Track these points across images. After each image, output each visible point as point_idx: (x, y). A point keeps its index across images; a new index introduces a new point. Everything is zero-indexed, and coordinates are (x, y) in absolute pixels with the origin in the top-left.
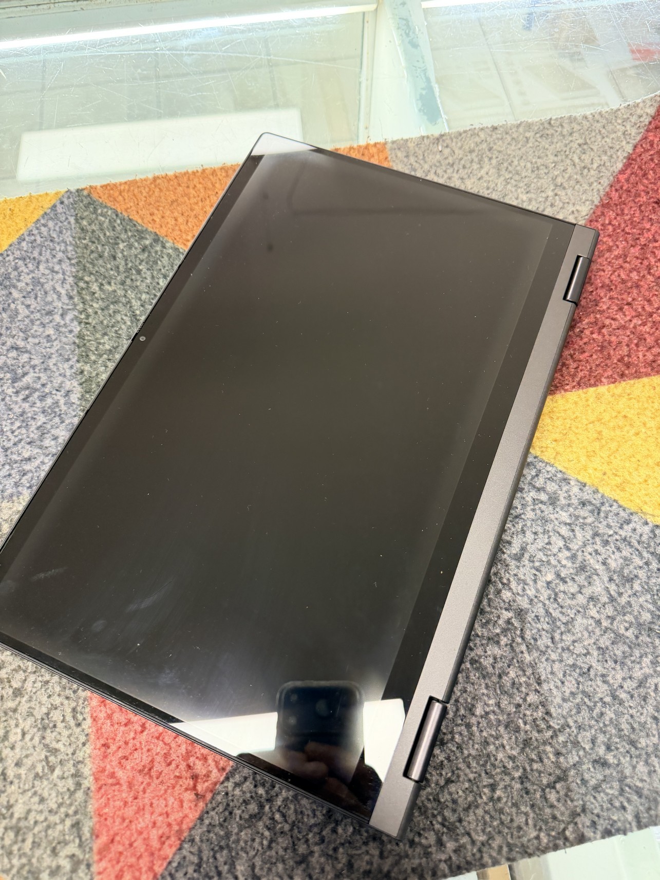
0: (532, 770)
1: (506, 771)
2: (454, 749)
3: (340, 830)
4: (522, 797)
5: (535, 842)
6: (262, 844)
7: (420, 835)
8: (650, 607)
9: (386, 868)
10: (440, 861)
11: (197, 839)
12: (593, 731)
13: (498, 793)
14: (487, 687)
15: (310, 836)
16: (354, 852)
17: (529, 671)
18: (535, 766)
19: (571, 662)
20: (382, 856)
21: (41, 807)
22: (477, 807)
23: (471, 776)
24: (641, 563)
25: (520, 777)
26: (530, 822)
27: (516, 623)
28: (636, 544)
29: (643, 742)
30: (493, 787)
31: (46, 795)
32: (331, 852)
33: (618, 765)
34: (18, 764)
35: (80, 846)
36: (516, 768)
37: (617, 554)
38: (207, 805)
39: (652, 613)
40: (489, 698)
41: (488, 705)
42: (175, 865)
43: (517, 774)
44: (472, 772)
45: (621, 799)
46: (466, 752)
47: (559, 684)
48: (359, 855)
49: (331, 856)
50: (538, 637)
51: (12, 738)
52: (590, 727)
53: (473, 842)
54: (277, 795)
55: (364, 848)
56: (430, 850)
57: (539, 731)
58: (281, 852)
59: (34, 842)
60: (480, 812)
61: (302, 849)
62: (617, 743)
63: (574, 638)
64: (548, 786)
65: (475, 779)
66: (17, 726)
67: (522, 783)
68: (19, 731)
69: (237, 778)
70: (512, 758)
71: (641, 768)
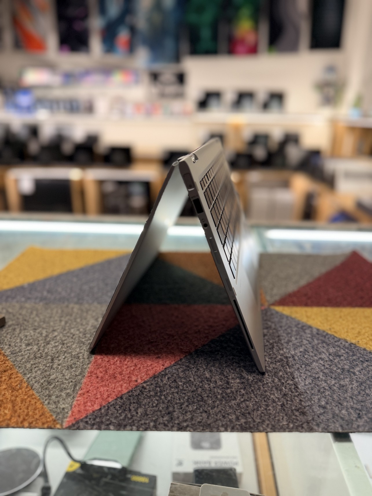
0: (287, 403)
1: (274, 401)
2: (250, 391)
3: (190, 407)
4: (281, 411)
5: (286, 426)
6: (152, 404)
7: (228, 414)
8: (349, 364)
9: (209, 422)
10: (237, 424)
11: (124, 398)
12: (319, 396)
13: (270, 408)
14: (268, 375)
15: (175, 406)
16: (195, 415)
17: (289, 374)
18: (289, 402)
19: (309, 374)
20: (208, 418)
21: (63, 377)
22: (258, 410)
23: (257, 400)
24: (344, 352)
25: (281, 405)
26: (284, 419)
27: (285, 360)
28: (342, 347)
29: (345, 404)
30: (267, 406)
31: (66, 374)
32: (184, 413)
33: (332, 409)
34: (59, 365)
35: (73, 391)
36: (280, 402)
37: (333, 349)
38: (133, 389)
39: (349, 366)
40: (269, 379)
41: (269, 381)
42: (112, 404)
43: (279, 404)
44: (257, 399)
45: (333, 420)
46: (255, 393)
47: (303, 380)
48: (197, 416)
49: (184, 414)
50: (294, 365)
51: (60, 358)
52: (318, 395)
53: (254, 421)
54: (164, 391)
55: (200, 414)
56: (232, 420)
57: (292, 392)
58: (161, 408)
59: (54, 386)
60: (259, 412)
61: (171, 409)
62: (331, 402)
63: (311, 368)
64: (295, 410)
65: (258, 401)
66: (64, 355)
67: (282, 407)
68: (64, 357)
69: (148, 383)
70: (279, 399)
71: (344, 412)
